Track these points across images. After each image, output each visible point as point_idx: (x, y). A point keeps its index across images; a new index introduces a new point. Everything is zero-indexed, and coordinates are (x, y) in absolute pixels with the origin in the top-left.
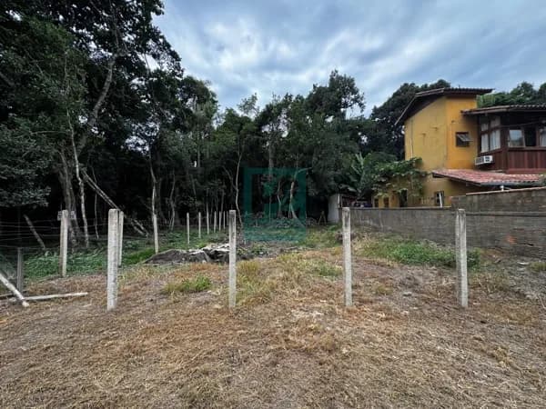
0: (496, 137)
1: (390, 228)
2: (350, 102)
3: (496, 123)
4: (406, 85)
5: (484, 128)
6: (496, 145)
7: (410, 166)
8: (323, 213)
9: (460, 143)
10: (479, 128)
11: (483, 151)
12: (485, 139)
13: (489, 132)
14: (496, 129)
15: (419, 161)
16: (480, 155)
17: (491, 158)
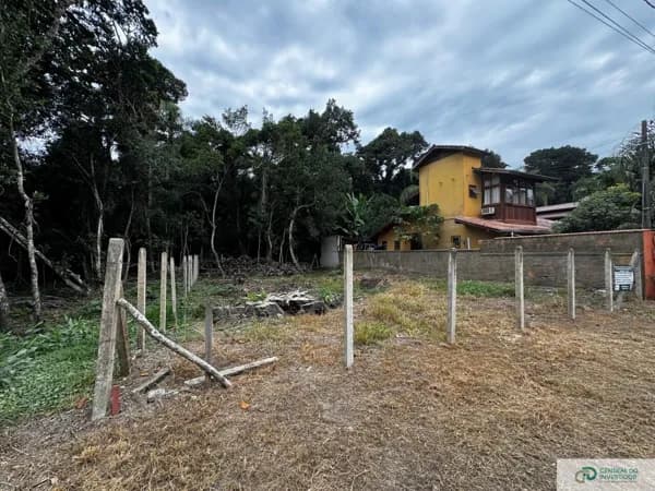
0: (496, 193)
1: (412, 270)
2: (345, 137)
3: (496, 181)
4: (389, 129)
5: (487, 184)
6: (497, 199)
7: (426, 211)
8: (315, 256)
9: (472, 194)
10: (483, 184)
11: (486, 203)
12: (487, 193)
13: (491, 188)
14: (495, 186)
15: (435, 208)
16: (483, 207)
17: (493, 210)
